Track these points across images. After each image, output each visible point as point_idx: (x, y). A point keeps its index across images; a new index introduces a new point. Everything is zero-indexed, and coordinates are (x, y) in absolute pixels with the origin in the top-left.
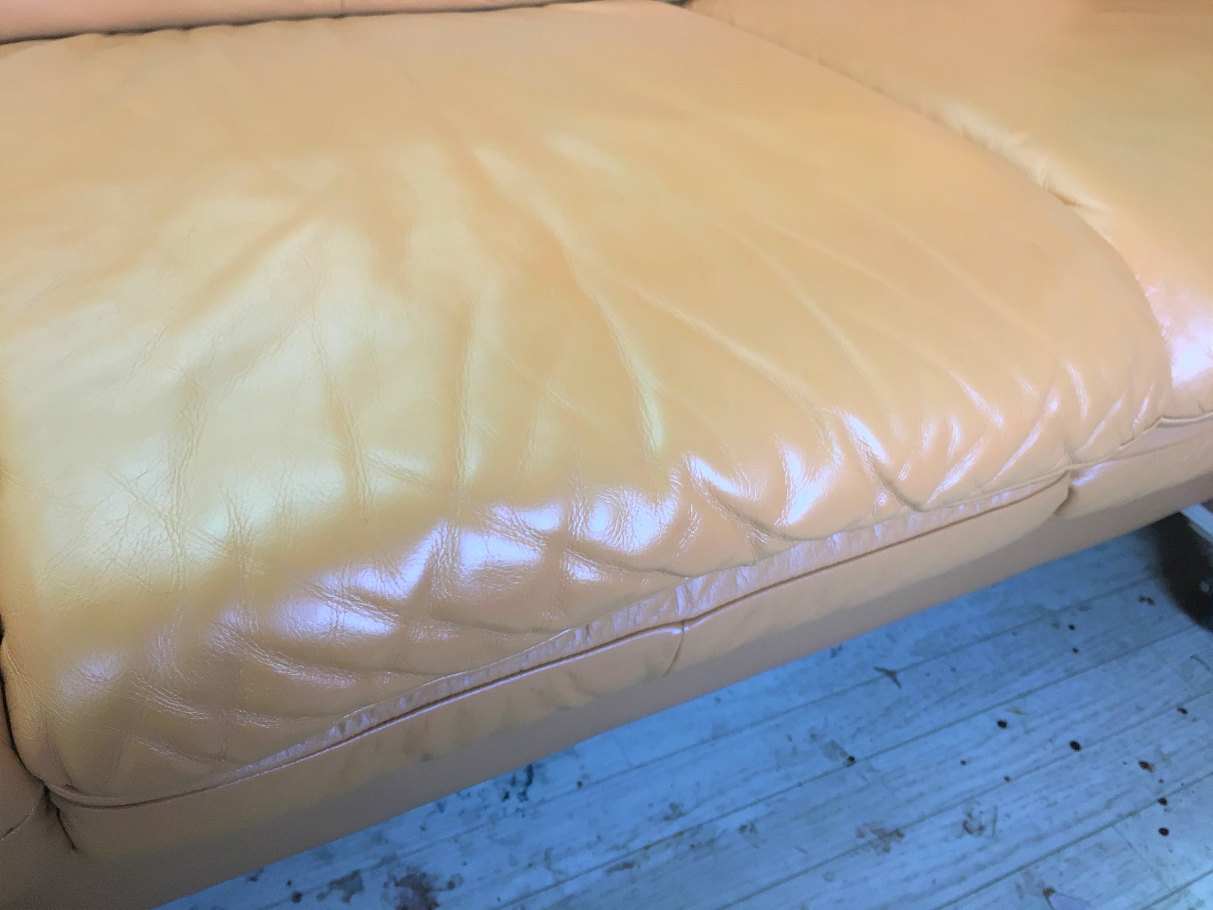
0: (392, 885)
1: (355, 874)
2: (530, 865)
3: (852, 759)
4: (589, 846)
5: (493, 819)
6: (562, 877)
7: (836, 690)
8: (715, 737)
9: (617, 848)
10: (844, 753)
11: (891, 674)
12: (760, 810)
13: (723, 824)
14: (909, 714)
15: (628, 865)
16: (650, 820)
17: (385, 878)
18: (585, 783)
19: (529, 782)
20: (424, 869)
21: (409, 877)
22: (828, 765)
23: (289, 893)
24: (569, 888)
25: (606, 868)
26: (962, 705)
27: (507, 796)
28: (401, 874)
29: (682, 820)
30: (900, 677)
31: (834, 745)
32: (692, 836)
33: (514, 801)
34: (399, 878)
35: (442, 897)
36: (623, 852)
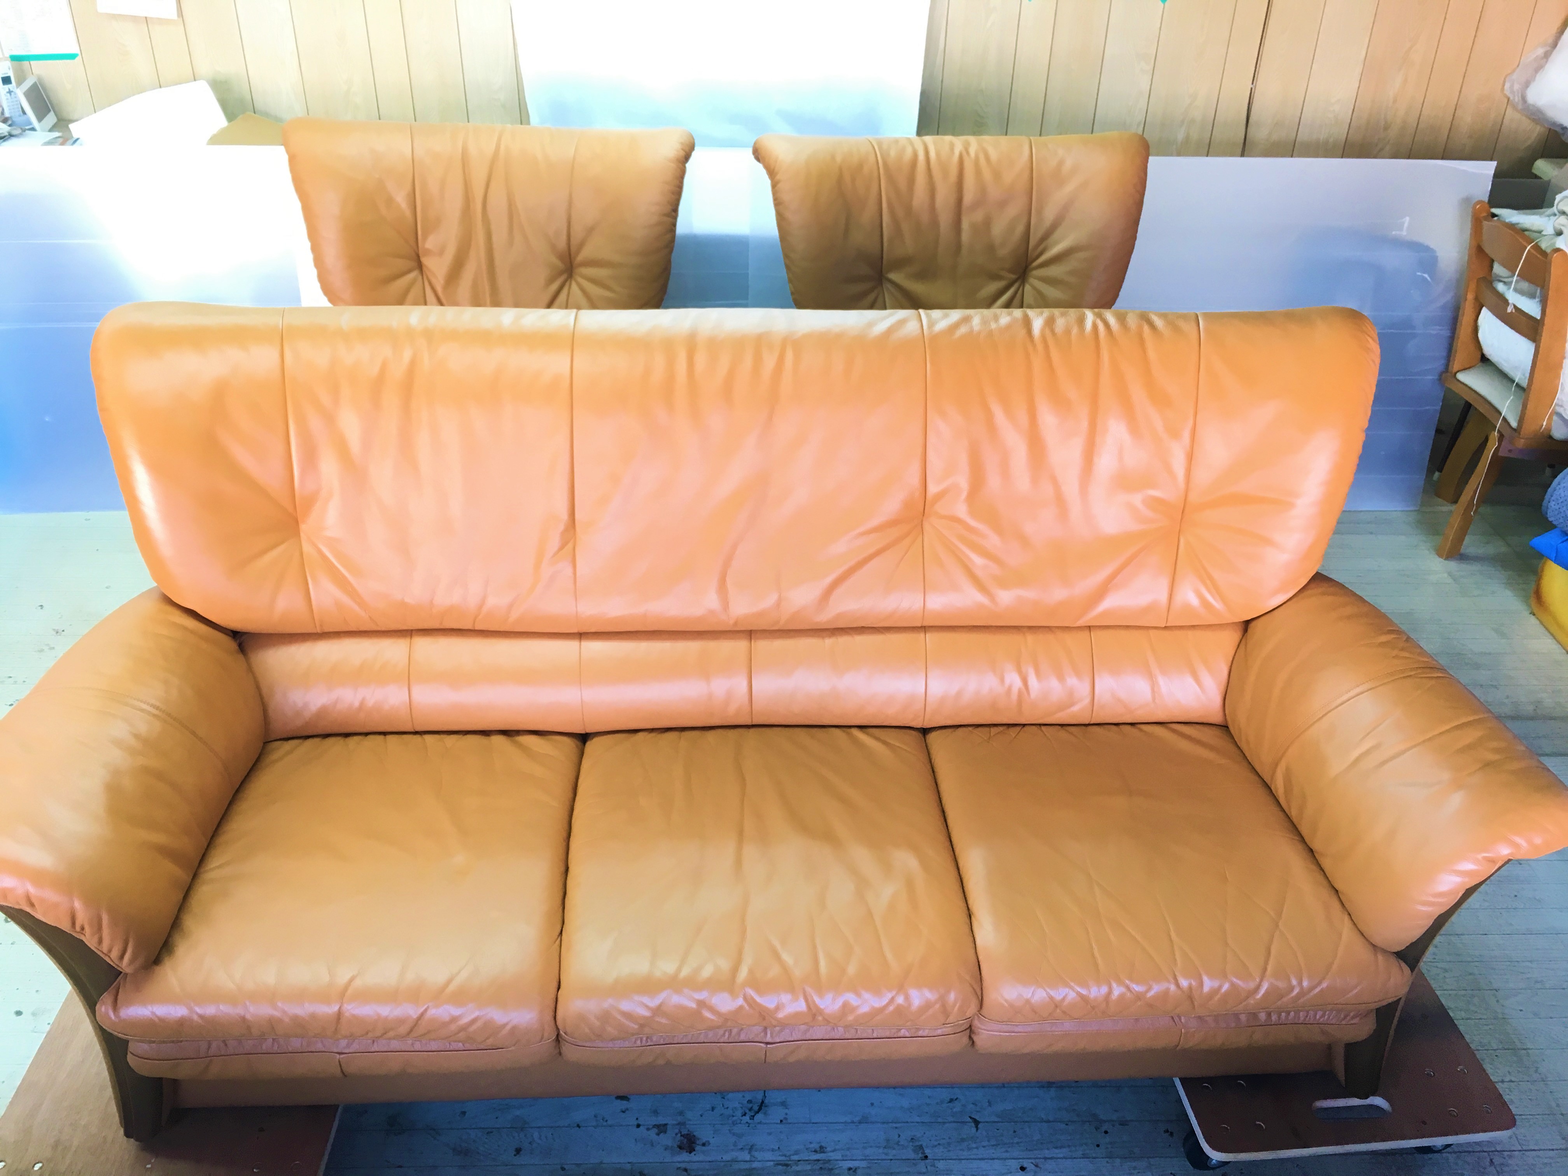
0: (679, 1135)
1: (666, 1125)
2: (742, 1149)
3: (926, 1157)
4: (773, 1150)
5: (734, 1123)
6: (753, 1159)
7: (940, 1120)
8: (860, 1122)
9: (786, 1156)
10: (923, 1153)
11: (976, 1123)
12: (863, 1164)
13: (841, 1164)
14: (974, 1145)
15: (787, 1165)
16: (807, 1149)
17: (677, 1131)
18: (784, 1121)
19: (758, 1112)
20: (695, 1134)
21: (687, 1134)
22: (912, 1155)
23: (636, 1123)
24: (755, 1165)
25: (776, 1163)
26: (1007, 1151)
27: (745, 1114)
28: (684, 1132)
29: (822, 1155)
30: (980, 1126)
31: (921, 1147)
32: (824, 1163)
33: (747, 1118)
34: (683, 1133)
35: (698, 1148)
36: (788, 1158)
